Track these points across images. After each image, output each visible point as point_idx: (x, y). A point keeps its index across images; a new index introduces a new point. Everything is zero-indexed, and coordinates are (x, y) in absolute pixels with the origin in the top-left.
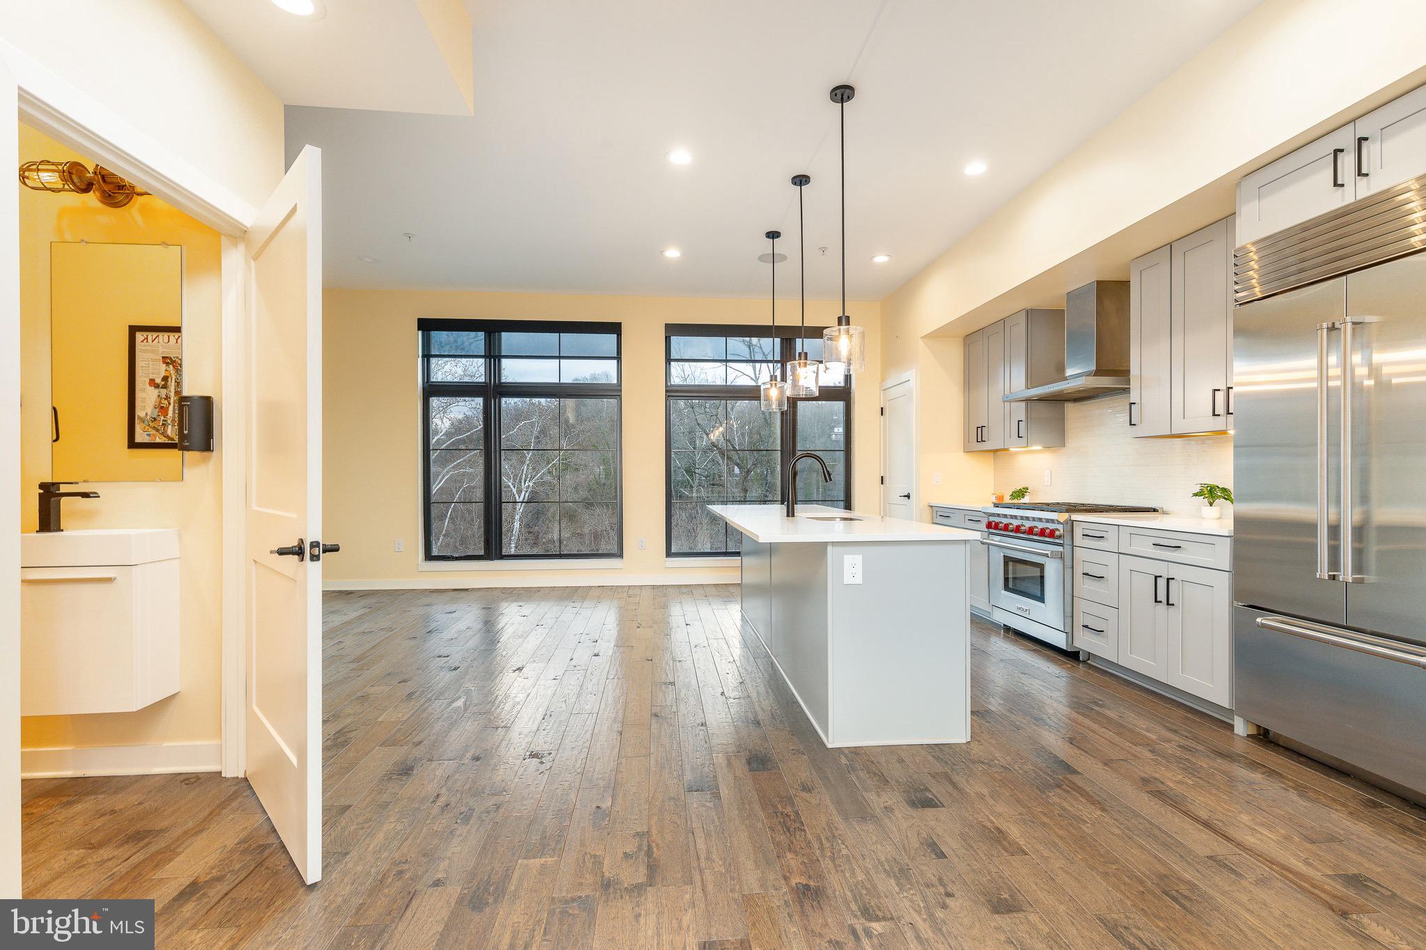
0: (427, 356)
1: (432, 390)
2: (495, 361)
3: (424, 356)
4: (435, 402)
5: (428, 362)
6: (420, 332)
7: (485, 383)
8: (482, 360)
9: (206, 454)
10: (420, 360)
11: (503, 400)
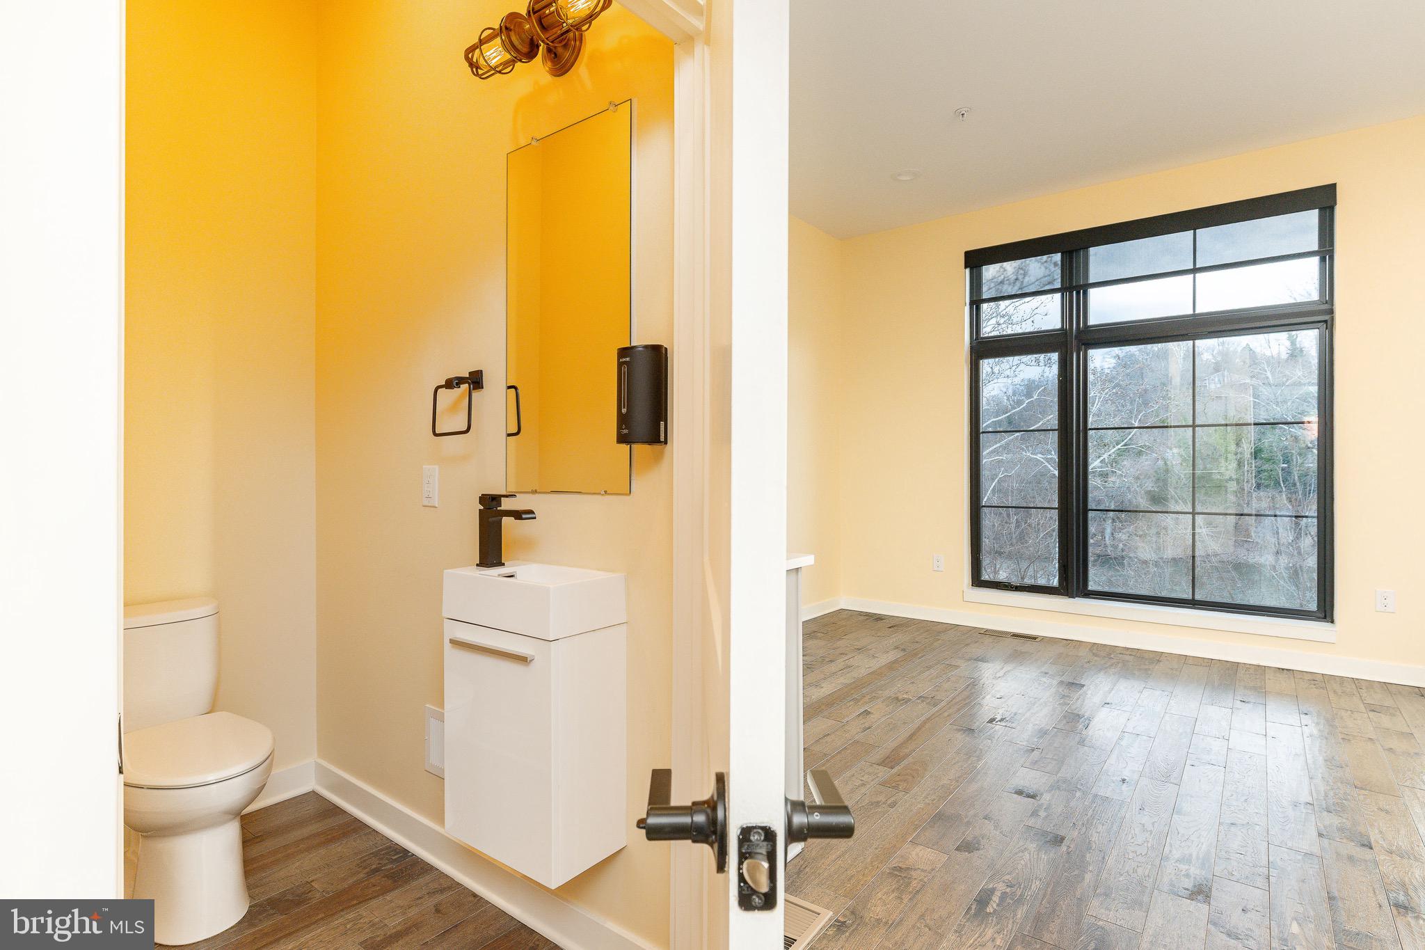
0: (976, 303)
1: (984, 348)
2: (1078, 293)
3: (972, 303)
4: (986, 365)
5: (978, 309)
6: (968, 271)
7: (1062, 329)
8: (1058, 296)
9: (657, 447)
10: (967, 309)
11: (1092, 353)
